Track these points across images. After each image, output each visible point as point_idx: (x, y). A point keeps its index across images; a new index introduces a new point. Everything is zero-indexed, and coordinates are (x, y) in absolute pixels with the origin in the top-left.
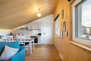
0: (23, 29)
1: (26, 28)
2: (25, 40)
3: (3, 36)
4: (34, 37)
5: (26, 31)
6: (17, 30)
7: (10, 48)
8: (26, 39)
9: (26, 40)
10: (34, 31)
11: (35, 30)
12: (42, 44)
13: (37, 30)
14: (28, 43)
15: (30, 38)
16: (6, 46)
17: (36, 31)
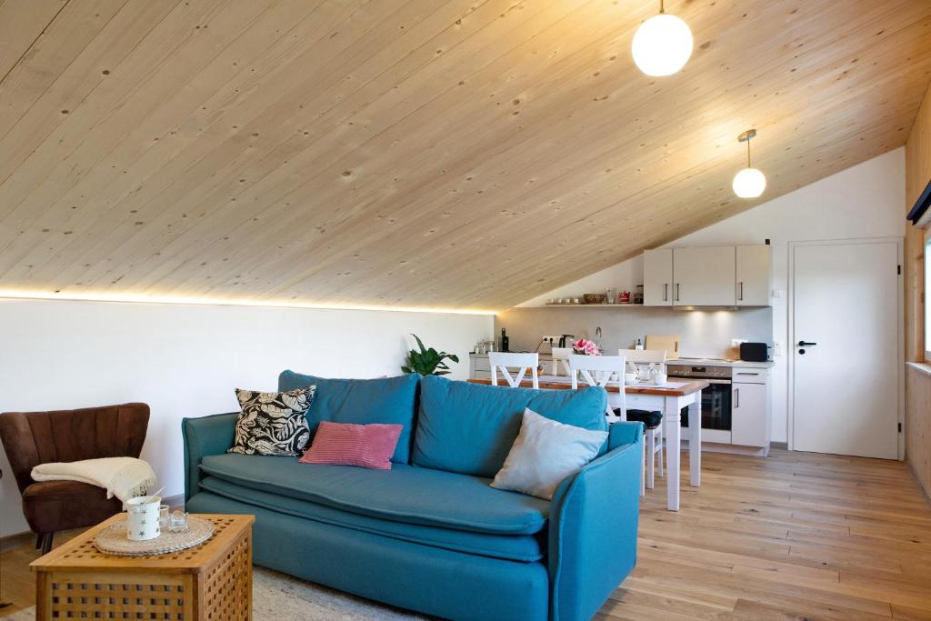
0: (602, 298)
1: (626, 297)
2: (628, 391)
3: (455, 358)
4: (697, 372)
5: (631, 323)
6: (553, 307)
7: (557, 424)
8: (633, 380)
9: (640, 392)
10: (697, 317)
11: (709, 310)
12: (777, 446)
13: (727, 308)
14: (651, 419)
15: (663, 382)
16: (528, 411)
17: (723, 317)
